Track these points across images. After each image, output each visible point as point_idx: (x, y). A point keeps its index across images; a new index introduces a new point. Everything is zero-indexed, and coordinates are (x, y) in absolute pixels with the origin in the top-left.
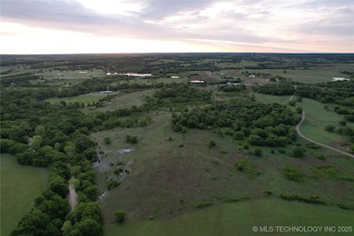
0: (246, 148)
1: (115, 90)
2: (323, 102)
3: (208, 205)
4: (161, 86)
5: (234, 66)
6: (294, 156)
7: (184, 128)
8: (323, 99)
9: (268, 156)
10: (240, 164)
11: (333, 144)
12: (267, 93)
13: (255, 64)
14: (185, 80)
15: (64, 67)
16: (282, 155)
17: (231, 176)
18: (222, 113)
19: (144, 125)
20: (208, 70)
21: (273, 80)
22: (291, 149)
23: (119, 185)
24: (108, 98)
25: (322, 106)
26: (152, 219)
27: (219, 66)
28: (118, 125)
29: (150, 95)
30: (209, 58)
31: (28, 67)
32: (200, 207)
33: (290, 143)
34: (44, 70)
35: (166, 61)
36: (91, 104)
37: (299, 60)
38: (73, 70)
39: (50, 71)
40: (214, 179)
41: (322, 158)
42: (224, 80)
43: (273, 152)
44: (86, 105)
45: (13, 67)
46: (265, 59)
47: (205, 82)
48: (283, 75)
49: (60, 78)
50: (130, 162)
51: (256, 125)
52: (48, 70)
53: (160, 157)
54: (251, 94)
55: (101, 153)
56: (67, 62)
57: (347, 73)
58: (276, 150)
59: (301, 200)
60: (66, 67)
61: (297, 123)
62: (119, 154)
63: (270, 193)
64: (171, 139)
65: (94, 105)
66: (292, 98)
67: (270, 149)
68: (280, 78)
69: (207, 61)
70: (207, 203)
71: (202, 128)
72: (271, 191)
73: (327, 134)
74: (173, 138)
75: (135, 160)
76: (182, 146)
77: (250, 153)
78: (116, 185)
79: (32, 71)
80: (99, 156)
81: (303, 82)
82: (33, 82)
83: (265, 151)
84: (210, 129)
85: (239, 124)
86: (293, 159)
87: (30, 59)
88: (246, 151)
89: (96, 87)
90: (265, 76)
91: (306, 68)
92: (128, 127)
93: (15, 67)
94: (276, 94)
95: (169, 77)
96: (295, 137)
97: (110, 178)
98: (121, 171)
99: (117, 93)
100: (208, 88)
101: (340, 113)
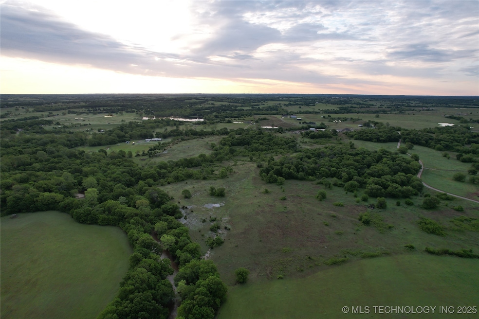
0: (365, 200)
1: (164, 137)
2: (439, 149)
3: (343, 261)
4: (225, 132)
5: (310, 109)
6: (426, 208)
7: (280, 178)
8: (438, 146)
9: (394, 209)
10: (365, 218)
11: (469, 195)
12: (367, 140)
13: (335, 108)
14: (253, 126)
15: (81, 110)
16: (411, 207)
17: (357, 230)
18: (321, 161)
19: (223, 176)
20: (277, 114)
21: (367, 125)
22: (419, 200)
23: (222, 243)
24: (162, 147)
25: (440, 154)
26: (281, 278)
27: (290, 109)
28: (190, 176)
29: (215, 143)
30: (272, 100)
31: (31, 109)
32: (335, 264)
33: (416, 195)
34: (55, 113)
35: (218, 104)
36: (141, 153)
37: (388, 103)
38: (95, 114)
39: (64, 114)
40: (339, 234)
41: (460, 210)
42: (305, 125)
43: (398, 204)
44: (134, 154)
45: (10, 109)
46: (345, 102)
47: (281, 128)
48: (376, 120)
49: (82, 123)
50: (226, 218)
51: (369, 174)
52: (60, 113)
53: (262, 211)
54: (347, 141)
55: (183, 208)
56: (84, 104)
57: (455, 118)
58: (402, 201)
59: (452, 254)
60: (83, 110)
61: (417, 171)
62: (207, 210)
63: (412, 248)
64: (267, 192)
65: (144, 154)
66: (399, 145)
67: (394, 202)
68: (376, 124)
69: (271, 104)
70: (340, 259)
71: (302, 179)
72: (413, 245)
73: (458, 185)
74: (269, 190)
75: (230, 216)
76: (284, 199)
77: (372, 206)
78: (219, 243)
79: (38, 114)
80: (183, 212)
81: (406, 128)
82: (47, 128)
83: (390, 203)
84: (312, 180)
85: (349, 174)
86: (425, 211)
87: (29, 99)
88: (366, 204)
89: (139, 133)
90: (354, 121)
91: (402, 112)
92: (205, 179)
93: (12, 109)
94: (378, 140)
95: (229, 122)
96: (420, 188)
97: (207, 236)
98: (218, 228)
99: (169, 140)
100: (288, 135)
101: (464, 161)
